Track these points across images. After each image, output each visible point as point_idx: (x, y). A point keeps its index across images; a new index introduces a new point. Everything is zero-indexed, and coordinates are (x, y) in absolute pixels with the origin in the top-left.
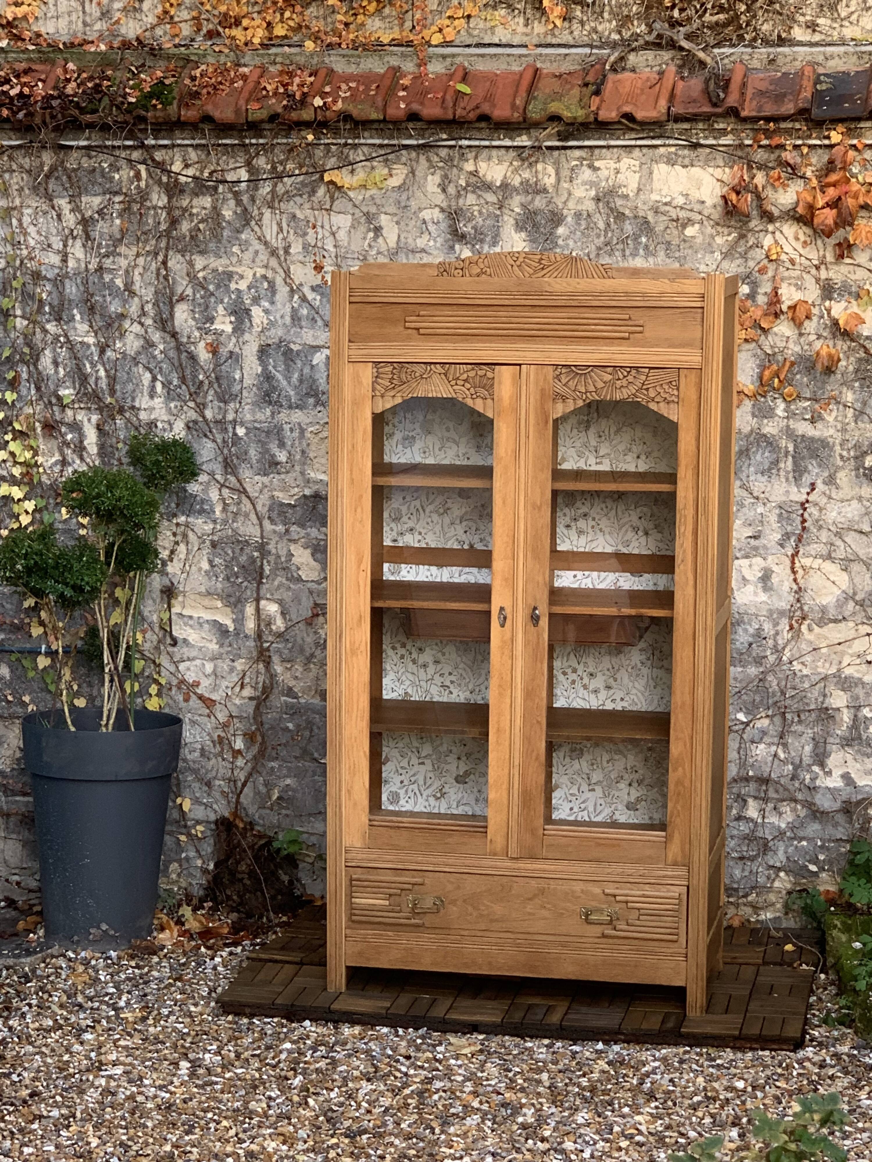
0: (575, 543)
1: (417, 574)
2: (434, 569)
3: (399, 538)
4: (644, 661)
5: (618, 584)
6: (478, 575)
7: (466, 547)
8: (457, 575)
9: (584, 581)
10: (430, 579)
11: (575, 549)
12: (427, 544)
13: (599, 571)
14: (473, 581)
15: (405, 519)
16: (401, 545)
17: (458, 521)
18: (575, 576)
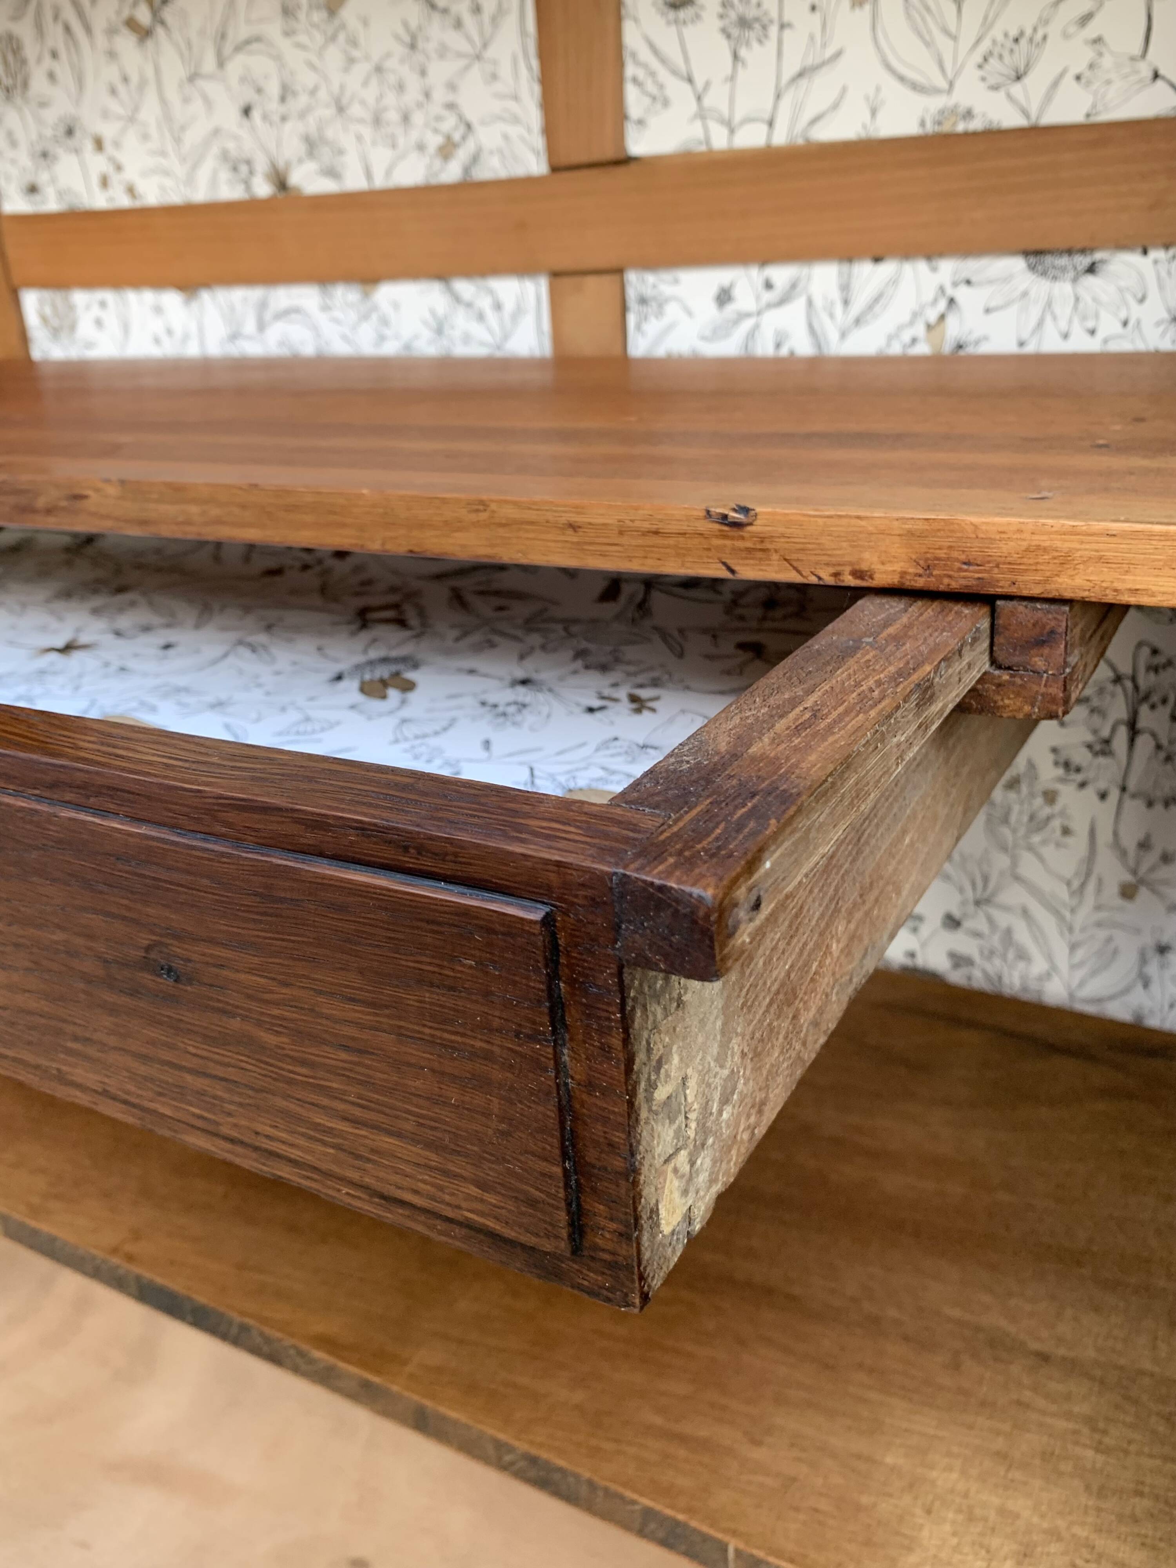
0: (716, 99)
1: (126, 328)
2: (171, 299)
3: (43, 178)
4: (1081, 756)
5: (953, 330)
6: (322, 319)
7: (263, 189)
8: (250, 326)
9: (773, 321)
10: (168, 349)
11: (720, 141)
12: (131, 191)
13: (848, 256)
14: (308, 349)
15: (38, 83)
16: (51, 204)
17: (209, 64)
18: (724, 297)
